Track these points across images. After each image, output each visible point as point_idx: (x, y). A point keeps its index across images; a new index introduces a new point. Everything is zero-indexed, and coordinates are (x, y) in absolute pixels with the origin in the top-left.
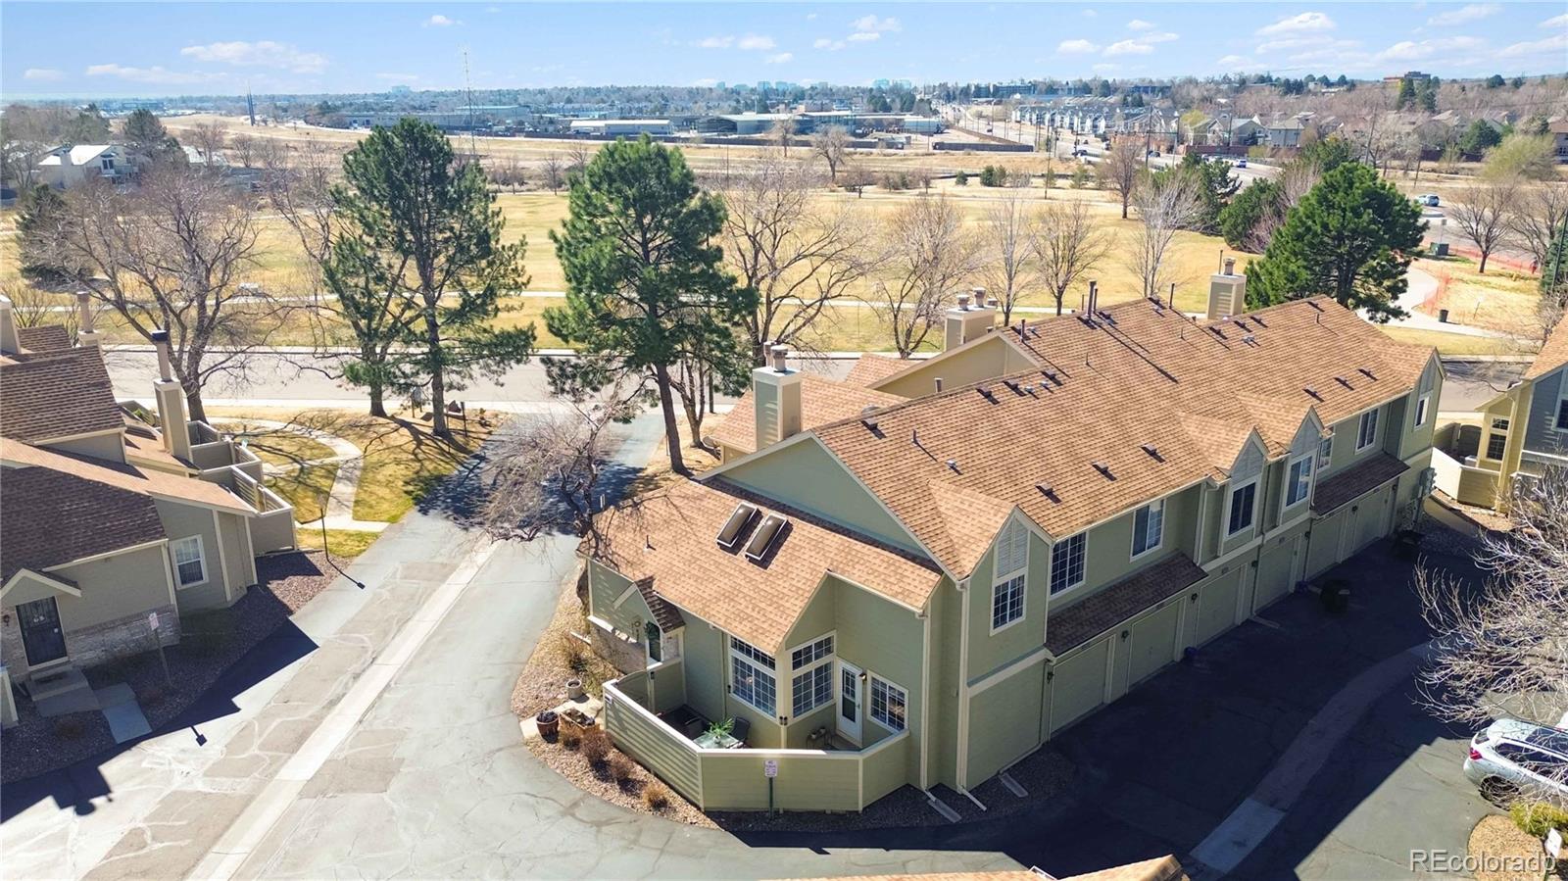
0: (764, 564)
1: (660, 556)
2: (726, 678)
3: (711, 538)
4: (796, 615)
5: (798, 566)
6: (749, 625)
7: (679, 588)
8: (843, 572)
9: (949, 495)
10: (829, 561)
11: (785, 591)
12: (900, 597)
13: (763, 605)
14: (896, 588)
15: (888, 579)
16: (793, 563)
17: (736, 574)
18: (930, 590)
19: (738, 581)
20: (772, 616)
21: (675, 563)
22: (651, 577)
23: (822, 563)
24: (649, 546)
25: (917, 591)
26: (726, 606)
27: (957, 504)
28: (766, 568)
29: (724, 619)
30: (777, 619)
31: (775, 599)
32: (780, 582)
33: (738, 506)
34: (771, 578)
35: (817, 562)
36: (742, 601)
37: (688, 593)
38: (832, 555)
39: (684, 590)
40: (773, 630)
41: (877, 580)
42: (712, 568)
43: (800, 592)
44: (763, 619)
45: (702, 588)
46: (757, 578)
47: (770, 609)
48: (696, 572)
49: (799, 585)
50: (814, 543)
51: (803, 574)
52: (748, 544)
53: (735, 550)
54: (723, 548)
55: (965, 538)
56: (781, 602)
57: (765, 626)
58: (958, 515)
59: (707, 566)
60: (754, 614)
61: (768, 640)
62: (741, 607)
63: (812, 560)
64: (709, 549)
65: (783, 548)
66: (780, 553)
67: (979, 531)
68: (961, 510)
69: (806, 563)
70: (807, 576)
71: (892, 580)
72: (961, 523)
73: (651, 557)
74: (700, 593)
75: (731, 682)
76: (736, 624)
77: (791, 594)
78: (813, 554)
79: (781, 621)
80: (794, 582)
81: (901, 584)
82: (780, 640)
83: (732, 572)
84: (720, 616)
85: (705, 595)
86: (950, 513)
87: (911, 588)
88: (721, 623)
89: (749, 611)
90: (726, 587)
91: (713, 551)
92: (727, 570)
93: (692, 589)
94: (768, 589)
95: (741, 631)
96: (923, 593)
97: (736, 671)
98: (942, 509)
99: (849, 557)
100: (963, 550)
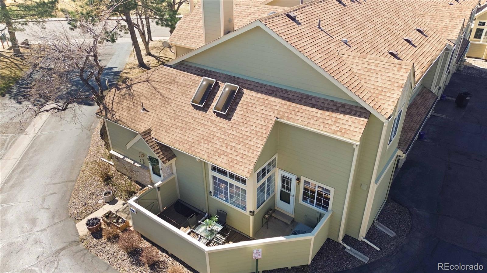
0: (228, 117)
1: (153, 115)
2: (208, 187)
3: (186, 103)
4: (260, 150)
5: (254, 116)
6: (226, 158)
7: (170, 135)
8: (289, 119)
9: (357, 60)
10: (276, 112)
11: (248, 134)
12: (339, 133)
13: (233, 144)
14: (334, 128)
15: (326, 122)
16: (249, 115)
17: (209, 124)
18: (363, 127)
19: (212, 129)
20: (242, 151)
21: (164, 119)
22: (149, 129)
23: (271, 114)
24: (144, 109)
25: (352, 128)
26: (206, 146)
27: (366, 66)
28: (230, 119)
29: (206, 154)
30: (246, 153)
31: (241, 140)
32: (243, 128)
33: (202, 81)
34: (235, 126)
35: (267, 113)
36: (217, 142)
37: (177, 138)
38: (277, 108)
39: (174, 137)
40: (245, 161)
41: (317, 123)
42: (191, 121)
43: (259, 134)
44: (236, 154)
45: (187, 135)
46: (225, 126)
47: (239, 146)
48: (180, 124)
49: (257, 129)
50: (261, 100)
51: (258, 122)
52: (214, 104)
53: (205, 109)
54: (196, 107)
55: (380, 89)
56: (245, 141)
57: (238, 158)
58: (369, 73)
59: (187, 120)
60: (228, 151)
61: (242, 168)
62: (218, 146)
63: (263, 112)
64: (186, 109)
65: (239, 105)
66: (238, 108)
67: (390, 83)
68: (369, 70)
69: (259, 114)
70: (262, 123)
71: (329, 122)
72: (373, 79)
73: (147, 116)
74: (186, 138)
75: (212, 189)
76: (216, 158)
77: (253, 136)
78: (263, 107)
79: (249, 154)
80: (253, 128)
81: (338, 125)
82: (252, 167)
83: (206, 123)
84: (203, 153)
85: (190, 139)
86: (361, 72)
87: (346, 127)
88: (205, 157)
89: (224, 149)
90: (204, 133)
91: (189, 110)
92: (203, 122)
93: (180, 135)
94: (234, 133)
95: (221, 163)
96: (357, 130)
97: (215, 183)
98: (355, 70)
99: (291, 108)
100: (380, 97)
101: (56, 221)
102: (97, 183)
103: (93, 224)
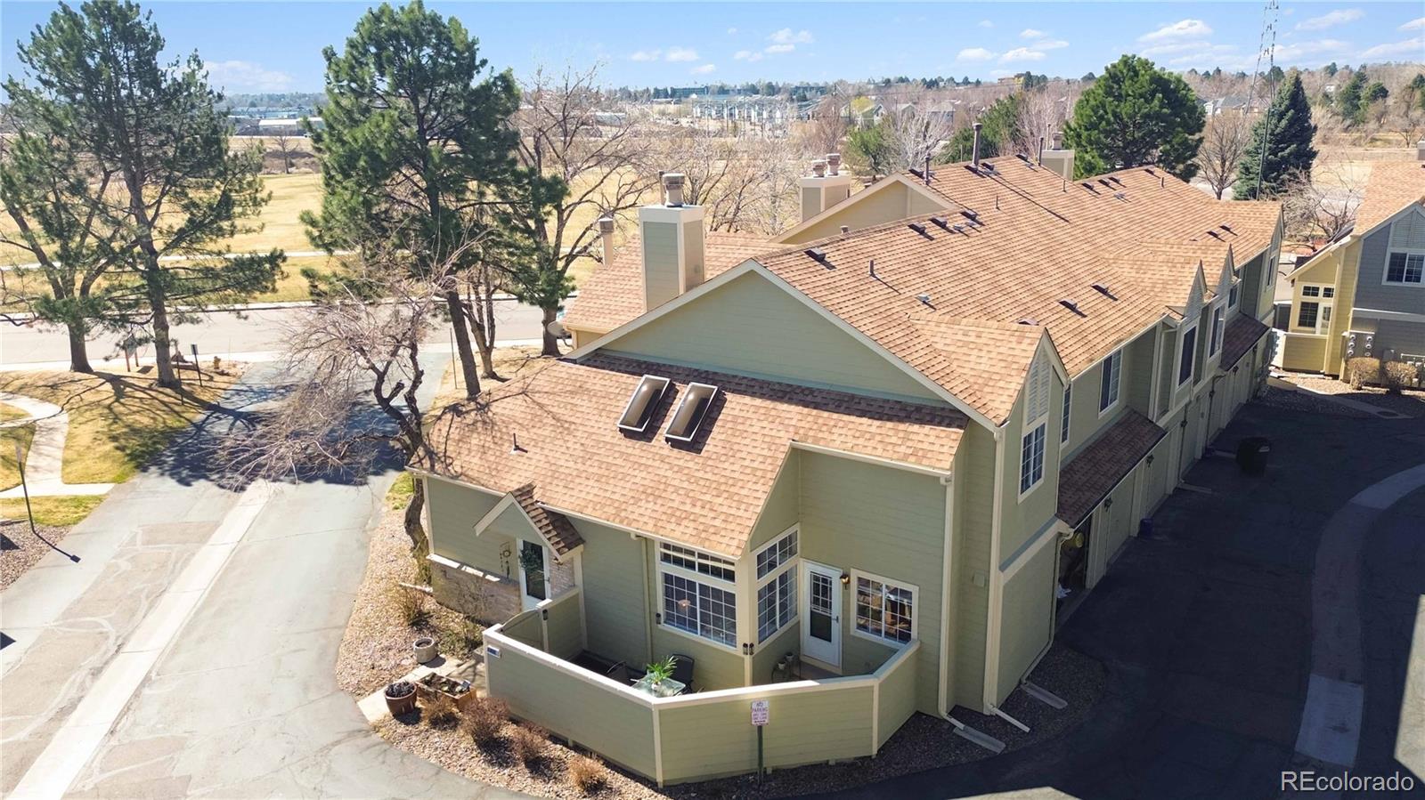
0: (695, 447)
1: (537, 457)
2: (652, 604)
3: (609, 428)
4: (762, 503)
5: (747, 441)
6: (692, 525)
7: (575, 493)
8: (816, 440)
9: (943, 328)
10: (791, 429)
11: (736, 475)
12: (912, 459)
13: (707, 497)
14: (903, 449)
15: (887, 440)
16: (738, 440)
17: (657, 464)
18: (956, 445)
19: (662, 472)
20: (725, 509)
21: (561, 462)
22: (530, 485)
23: (782, 434)
24: (517, 448)
25: (936, 448)
26: (650, 505)
27: (960, 337)
28: (699, 451)
29: (652, 522)
30: (733, 511)
31: (723, 487)
32: (726, 465)
33: (640, 386)
34: (710, 463)
35: (774, 433)
36: (674, 496)
37: (590, 497)
38: (793, 422)
39: (583, 495)
40: (730, 527)
41: (871, 443)
42: (619, 461)
43: (759, 473)
44: (712, 514)
45: (610, 488)
46: (691, 464)
47: (720, 500)
48: (595, 470)
49: (755, 465)
50: (762, 411)
51: (757, 451)
52: (666, 425)
53: (648, 436)
54: (628, 434)
55: (985, 375)
56: (732, 490)
57: (717, 523)
58: (965, 350)
59: (610, 460)
60: (697, 510)
61: (725, 540)
62: (675, 505)
63: (766, 432)
64: (607, 439)
65: (718, 423)
66: (715, 429)
67: (1003, 364)
68: (966, 344)
69: (758, 437)
70: (765, 452)
71: (894, 440)
72: (973, 358)
73: (523, 460)
74: (608, 495)
75: (661, 609)
76: (673, 526)
77: (746, 478)
78: (765, 424)
79: (741, 513)
80: (746, 463)
81: (909, 443)
82: (745, 537)
83: (650, 463)
84: (645, 519)
85: (615, 497)
86: (952, 349)
87: (925, 446)
88: (649, 528)
89: (688, 507)
90: (645, 482)
91: (615, 441)
92: (643, 461)
93: (595, 491)
94: (709, 476)
95: (681, 536)
96: (945, 449)
97: (668, 592)
98: (939, 346)
99: (820, 421)
100: (987, 389)
101: (312, 696)
102: (397, 630)
103: (399, 693)
